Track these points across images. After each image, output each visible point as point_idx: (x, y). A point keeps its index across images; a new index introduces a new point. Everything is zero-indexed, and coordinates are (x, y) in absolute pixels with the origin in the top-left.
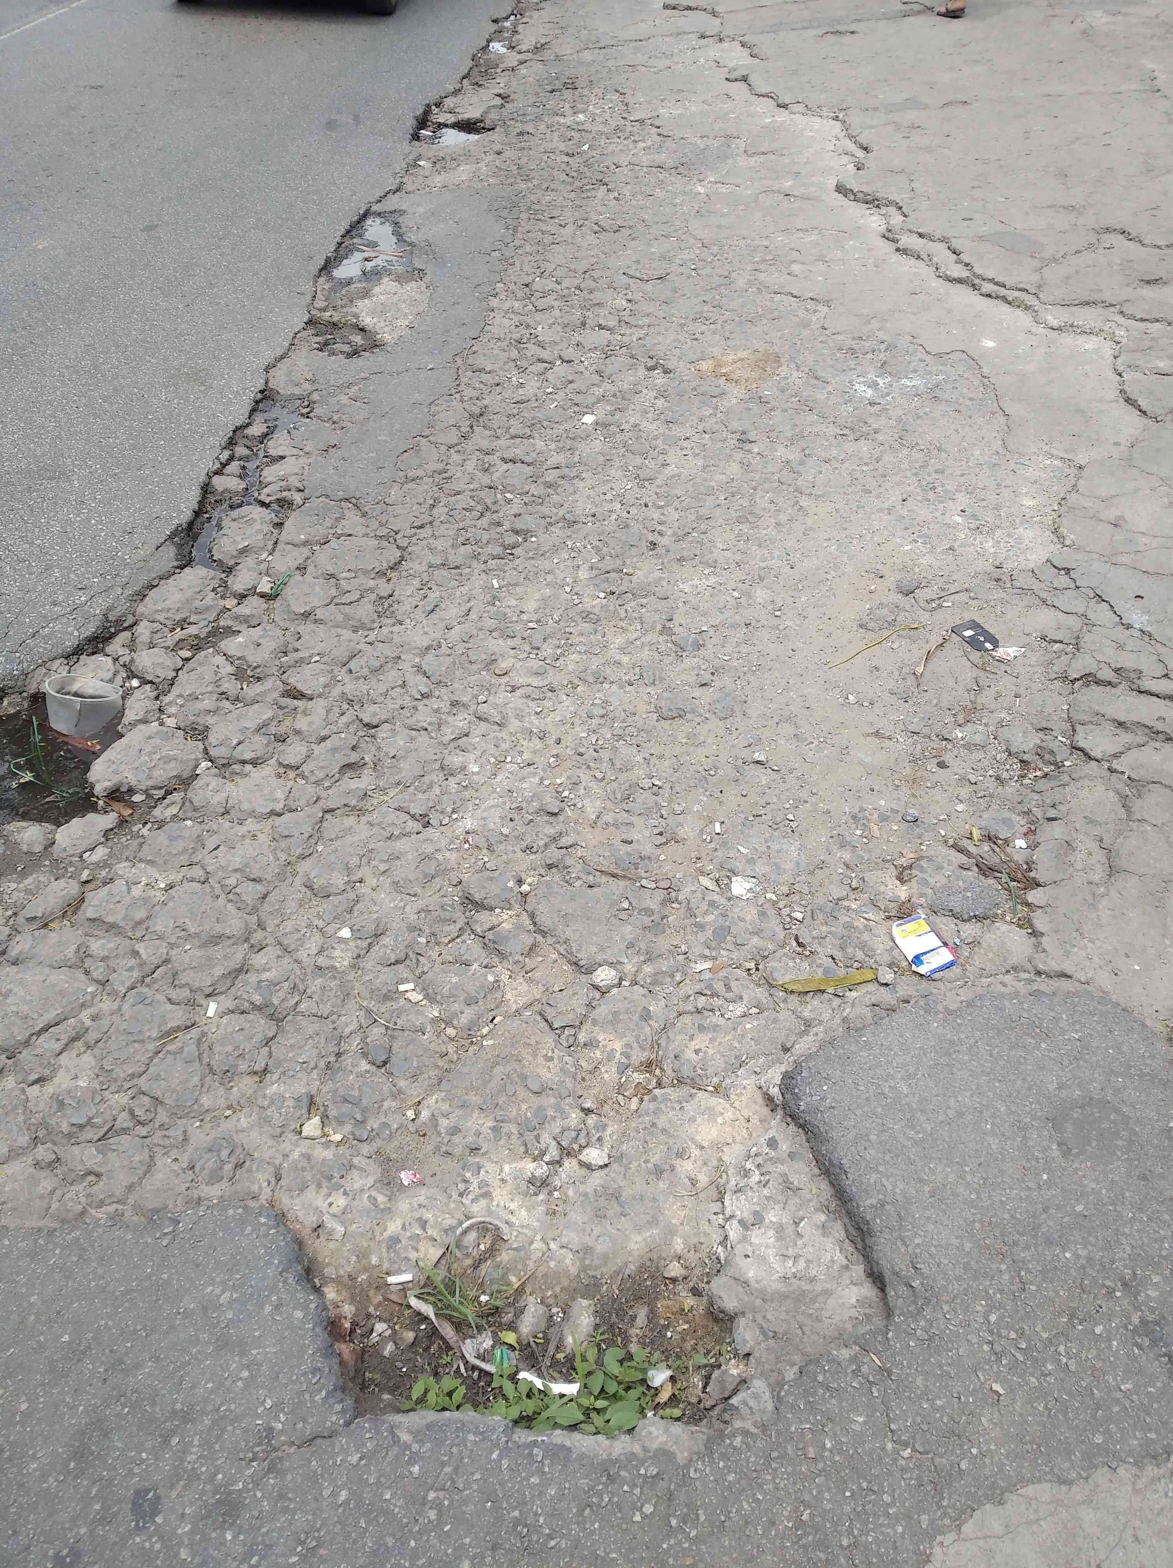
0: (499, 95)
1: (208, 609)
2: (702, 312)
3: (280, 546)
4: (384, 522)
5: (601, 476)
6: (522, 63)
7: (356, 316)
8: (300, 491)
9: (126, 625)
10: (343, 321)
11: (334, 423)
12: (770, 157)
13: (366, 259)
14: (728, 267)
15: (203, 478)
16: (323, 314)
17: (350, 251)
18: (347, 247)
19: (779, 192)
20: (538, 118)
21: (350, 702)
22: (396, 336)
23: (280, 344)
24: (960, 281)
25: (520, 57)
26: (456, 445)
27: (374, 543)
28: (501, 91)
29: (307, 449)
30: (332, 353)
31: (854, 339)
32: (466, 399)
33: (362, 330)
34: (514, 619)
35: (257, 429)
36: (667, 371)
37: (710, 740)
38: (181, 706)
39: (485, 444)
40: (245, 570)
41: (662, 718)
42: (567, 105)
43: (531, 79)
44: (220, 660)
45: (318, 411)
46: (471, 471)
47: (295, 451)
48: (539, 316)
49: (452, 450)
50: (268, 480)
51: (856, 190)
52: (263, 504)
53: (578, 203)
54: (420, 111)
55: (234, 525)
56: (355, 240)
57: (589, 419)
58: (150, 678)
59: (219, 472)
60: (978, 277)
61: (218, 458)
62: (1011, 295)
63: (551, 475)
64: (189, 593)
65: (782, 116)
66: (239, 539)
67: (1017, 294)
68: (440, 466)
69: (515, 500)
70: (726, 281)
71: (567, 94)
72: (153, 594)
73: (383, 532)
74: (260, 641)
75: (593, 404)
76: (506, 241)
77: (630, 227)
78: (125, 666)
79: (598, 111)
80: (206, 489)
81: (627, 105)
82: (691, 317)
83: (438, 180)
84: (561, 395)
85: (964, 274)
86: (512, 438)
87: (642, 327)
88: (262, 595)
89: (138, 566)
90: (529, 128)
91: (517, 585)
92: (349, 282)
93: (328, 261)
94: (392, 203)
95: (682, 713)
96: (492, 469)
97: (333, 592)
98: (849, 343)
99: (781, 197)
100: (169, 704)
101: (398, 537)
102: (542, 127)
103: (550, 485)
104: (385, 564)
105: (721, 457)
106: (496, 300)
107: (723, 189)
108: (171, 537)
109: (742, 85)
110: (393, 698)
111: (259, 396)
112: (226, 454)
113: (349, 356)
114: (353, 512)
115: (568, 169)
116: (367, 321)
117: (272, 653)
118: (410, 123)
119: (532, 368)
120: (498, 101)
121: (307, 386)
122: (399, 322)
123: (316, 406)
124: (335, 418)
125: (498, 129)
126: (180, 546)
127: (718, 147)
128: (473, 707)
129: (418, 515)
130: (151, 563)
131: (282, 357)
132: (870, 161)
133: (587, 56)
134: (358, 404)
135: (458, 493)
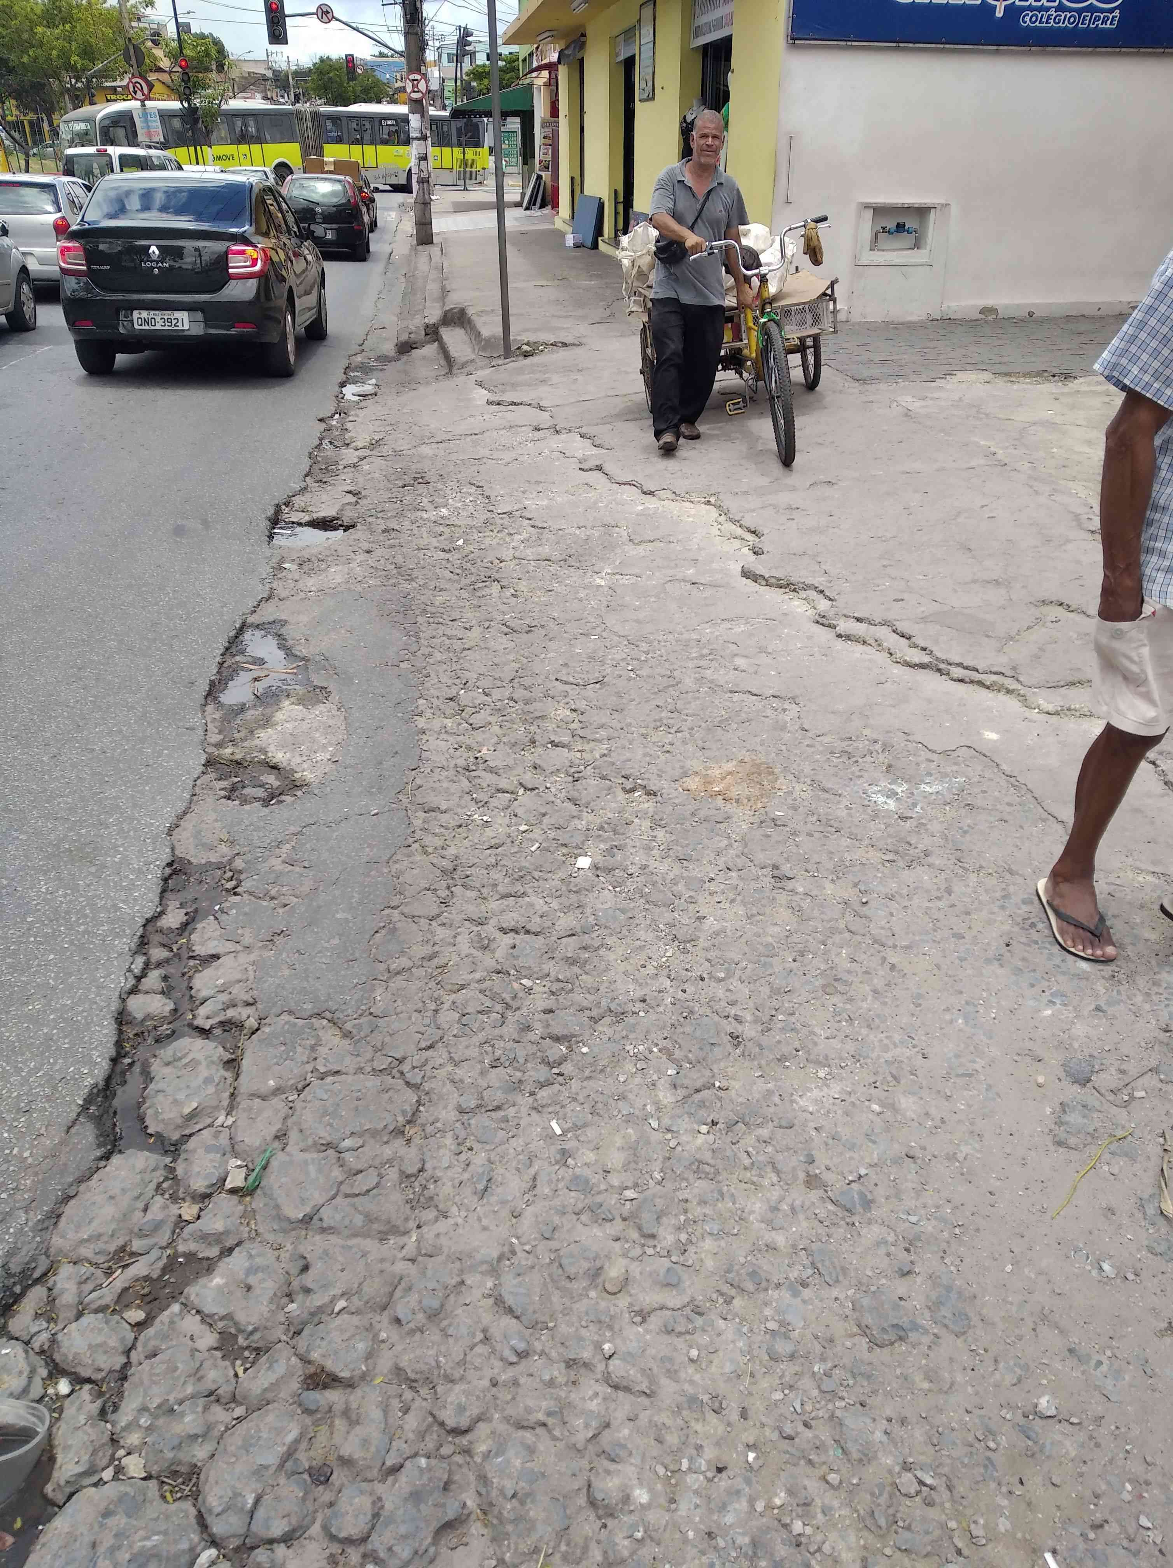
0: (349, 492)
1: (157, 1226)
2: (661, 720)
3: (244, 1103)
4: (379, 1045)
5: (629, 940)
6: (362, 459)
7: (264, 751)
8: (248, 1004)
9: (36, 1275)
10: (248, 758)
11: (272, 898)
12: (657, 544)
13: (256, 679)
14: (667, 665)
15: (115, 1006)
16: (222, 751)
17: (236, 670)
18: (230, 667)
19: (684, 580)
20: (399, 515)
21: (412, 1384)
22: (319, 773)
23: (180, 796)
24: (922, 666)
25: (357, 453)
26: (438, 916)
27: (372, 1083)
28: (349, 488)
29: (247, 940)
30: (245, 801)
31: (842, 740)
32: (430, 850)
33: (274, 767)
34: (603, 1187)
35: (173, 919)
36: (651, 793)
37: (959, 1378)
38: (149, 1429)
39: (472, 910)
40: (201, 1151)
41: (875, 1344)
42: (425, 500)
43: (377, 475)
44: (191, 1323)
45: (246, 885)
46: (467, 951)
47: (231, 946)
48: (479, 736)
49: (434, 923)
50: (204, 993)
51: (767, 576)
52: (204, 1033)
53: (475, 602)
54: (271, 512)
55: (167, 1070)
56: (238, 658)
57: (584, 862)
58: (85, 1373)
59: (134, 991)
60: (943, 661)
61: (129, 970)
62: (989, 679)
63: (570, 947)
64: (125, 1202)
65: (652, 503)
66: (181, 1096)
67: (994, 678)
68: (427, 950)
69: (537, 989)
70: (672, 681)
71: (422, 489)
72: (70, 1209)
73: (382, 1063)
74: (252, 1280)
75: (583, 843)
76: (412, 650)
77: (542, 627)
78: (42, 1352)
79: (459, 505)
80: (122, 1018)
81: (488, 497)
82: (652, 725)
83: (311, 583)
84: (537, 834)
85: (926, 659)
86: (502, 898)
87: (600, 741)
88: (233, 1191)
89: (44, 1166)
90: (393, 524)
91: (585, 1125)
92: (242, 708)
93: (212, 684)
94: (268, 613)
95: (902, 1333)
96: (493, 946)
97: (337, 1174)
98: (839, 745)
99: (689, 586)
100: (127, 1428)
101: (406, 1067)
102: (407, 523)
103: (572, 962)
104: (400, 1119)
105: (764, 902)
106: (423, 719)
107: (624, 580)
108: (85, 1108)
109: (599, 474)
110: (476, 1368)
111: (168, 871)
112: (140, 961)
113: (266, 802)
114: (330, 1032)
115: (449, 565)
116: (279, 757)
117: (271, 1301)
118: (265, 524)
119: (494, 802)
120: (351, 499)
121: (224, 849)
122: (320, 756)
123: (242, 877)
124: (273, 893)
125: (359, 526)
126: (98, 1120)
127: (600, 536)
128: (601, 1367)
129: (422, 1029)
130: (63, 1158)
131: (185, 813)
132: (765, 544)
133: (426, 450)
134: (297, 869)
135: (463, 987)
